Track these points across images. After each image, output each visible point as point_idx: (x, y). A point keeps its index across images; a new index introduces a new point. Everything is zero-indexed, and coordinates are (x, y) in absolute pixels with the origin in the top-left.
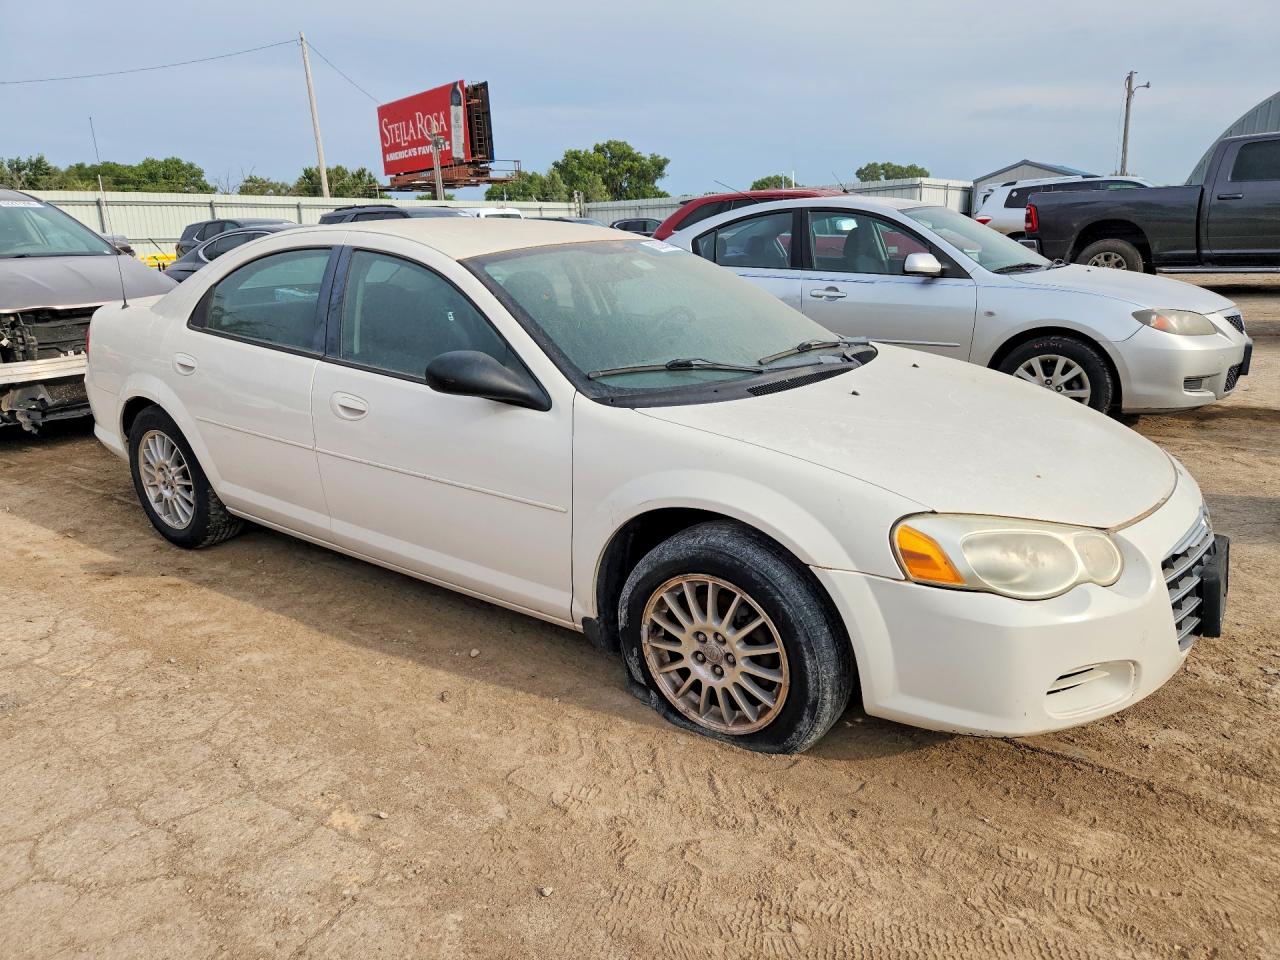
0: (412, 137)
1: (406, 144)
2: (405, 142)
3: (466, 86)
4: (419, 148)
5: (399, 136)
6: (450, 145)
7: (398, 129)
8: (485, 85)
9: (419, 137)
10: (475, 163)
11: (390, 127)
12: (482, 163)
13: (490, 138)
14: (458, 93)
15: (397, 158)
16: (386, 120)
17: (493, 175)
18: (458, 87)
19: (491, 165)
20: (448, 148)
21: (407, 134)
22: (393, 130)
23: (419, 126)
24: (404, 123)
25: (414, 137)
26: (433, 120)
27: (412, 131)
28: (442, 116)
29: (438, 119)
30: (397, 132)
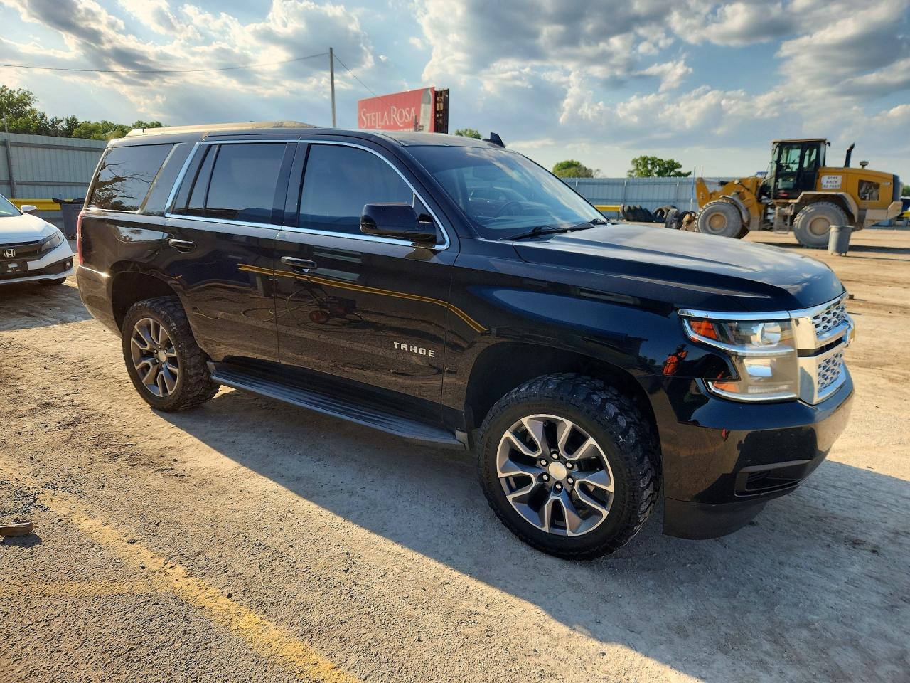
0: (386, 122)
1: (380, 127)
3: (436, 89)
5: (375, 121)
7: (375, 116)
8: (447, 92)
9: (392, 123)
11: (368, 115)
14: (428, 95)
16: (364, 109)
18: (429, 91)
21: (382, 120)
22: (370, 116)
23: (393, 116)
24: (380, 113)
25: (388, 123)
26: (405, 113)
27: (386, 118)
28: (413, 110)
29: (409, 113)
30: (373, 119)
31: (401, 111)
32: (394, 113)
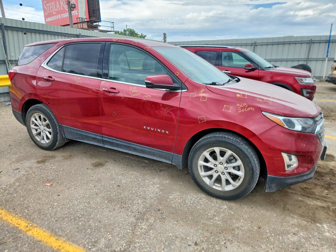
1: (55, 13)
2: (55, 12)
4: (62, 15)
5: (52, 9)
6: (78, 12)
7: (51, 5)
9: (62, 9)
10: (92, 22)
11: (48, 5)
12: (95, 22)
13: (99, 9)
15: (51, 20)
16: (45, 1)
17: (100, 28)
19: (100, 24)
20: (77, 14)
21: (56, 8)
22: (49, 6)
23: (62, 3)
24: (54, 2)
25: (59, 9)
27: (58, 6)
30: (51, 7)
32: (62, 2)
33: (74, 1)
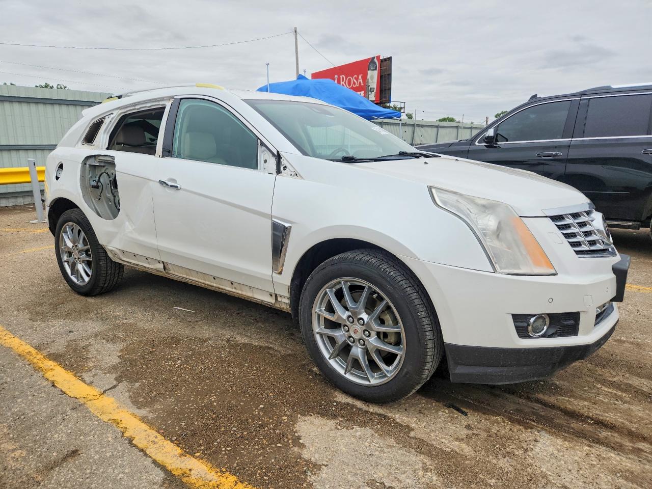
3: (381, 58)
6: (365, 93)
8: (390, 59)
10: (381, 103)
12: (385, 103)
13: (390, 89)
14: (375, 63)
18: (375, 60)
26: (353, 80)
28: (360, 77)
29: (357, 79)
31: (350, 78)
32: (343, 81)
33: (362, 82)
